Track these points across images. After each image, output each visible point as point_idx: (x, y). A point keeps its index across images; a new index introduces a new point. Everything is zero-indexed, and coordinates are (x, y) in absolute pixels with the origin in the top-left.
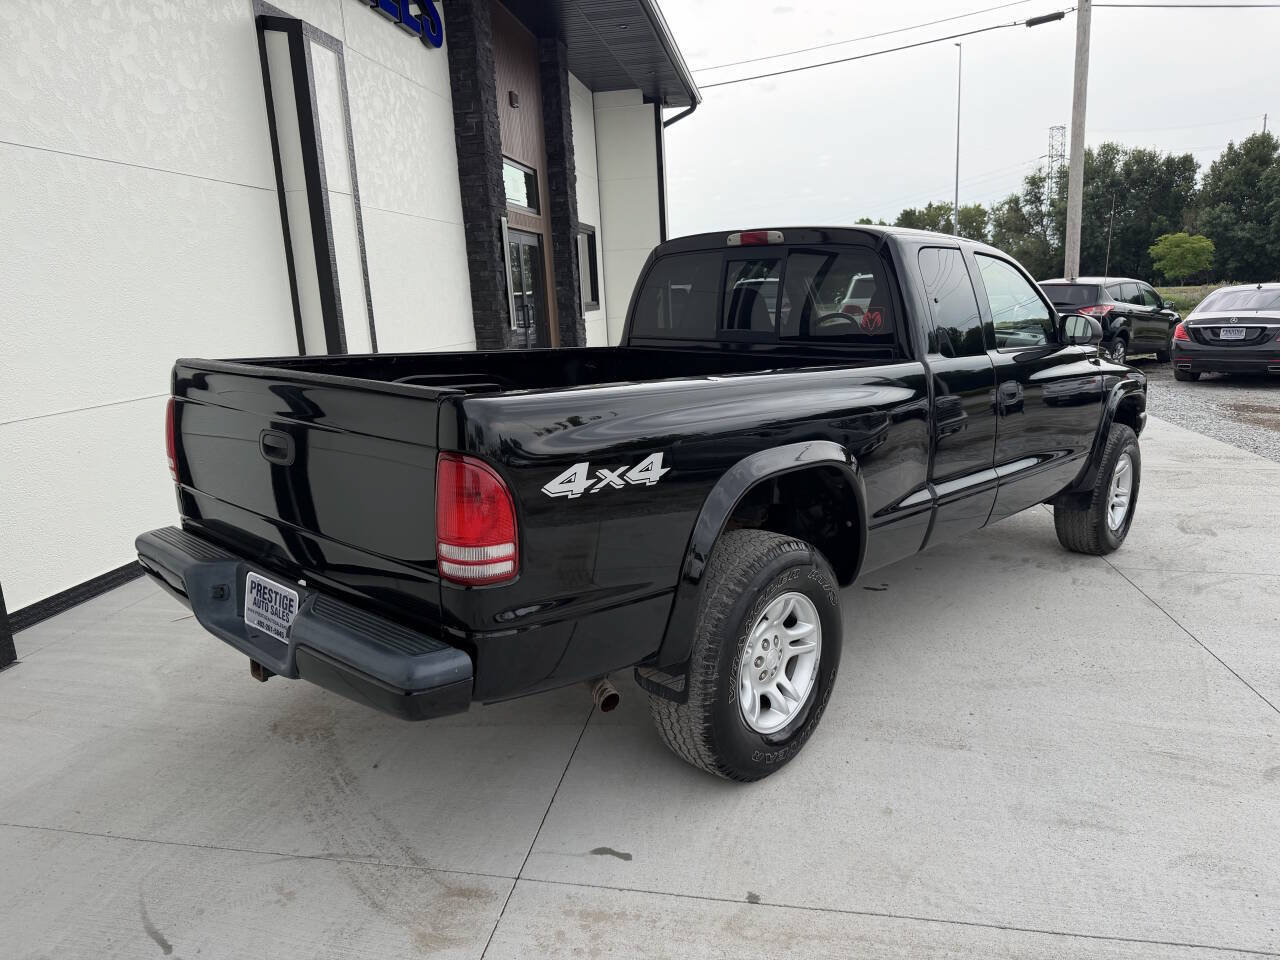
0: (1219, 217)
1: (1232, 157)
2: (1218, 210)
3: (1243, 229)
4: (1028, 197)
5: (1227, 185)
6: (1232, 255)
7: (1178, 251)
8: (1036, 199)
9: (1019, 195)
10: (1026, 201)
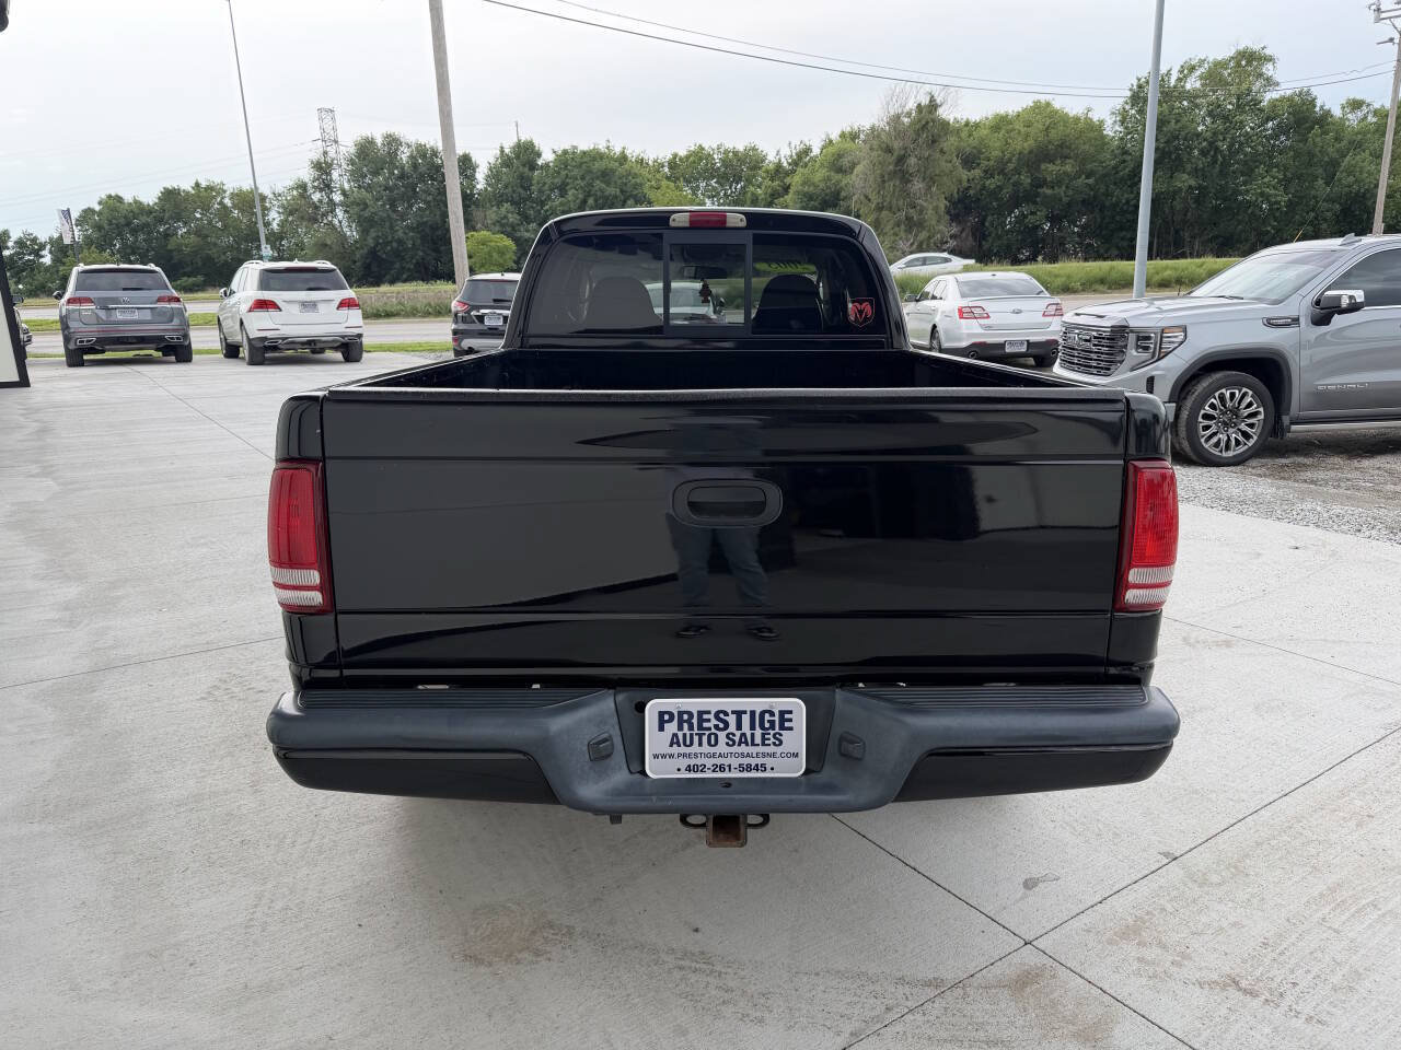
0: (505, 217)
1: (506, 161)
2: (503, 209)
3: (527, 231)
4: (316, 184)
5: (506, 187)
8: (327, 187)
9: (307, 181)
10: (314, 187)
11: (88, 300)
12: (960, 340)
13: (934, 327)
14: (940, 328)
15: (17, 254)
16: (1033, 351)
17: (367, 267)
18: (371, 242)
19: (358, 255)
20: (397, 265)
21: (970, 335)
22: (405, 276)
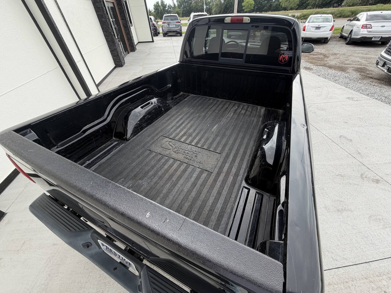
6: (256, 5)
7: (248, 4)
11: (165, 23)
12: (358, 35)
13: (352, 30)
14: (353, 31)
15: (168, 9)
16: (382, 40)
17: (224, 10)
18: (226, 3)
19: (223, 6)
20: (230, 9)
21: (362, 34)
22: (231, 12)
